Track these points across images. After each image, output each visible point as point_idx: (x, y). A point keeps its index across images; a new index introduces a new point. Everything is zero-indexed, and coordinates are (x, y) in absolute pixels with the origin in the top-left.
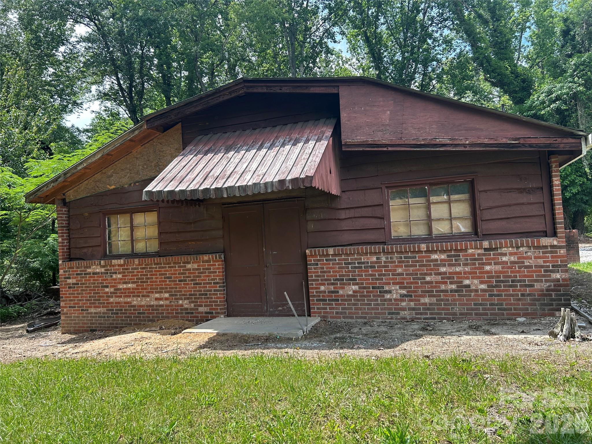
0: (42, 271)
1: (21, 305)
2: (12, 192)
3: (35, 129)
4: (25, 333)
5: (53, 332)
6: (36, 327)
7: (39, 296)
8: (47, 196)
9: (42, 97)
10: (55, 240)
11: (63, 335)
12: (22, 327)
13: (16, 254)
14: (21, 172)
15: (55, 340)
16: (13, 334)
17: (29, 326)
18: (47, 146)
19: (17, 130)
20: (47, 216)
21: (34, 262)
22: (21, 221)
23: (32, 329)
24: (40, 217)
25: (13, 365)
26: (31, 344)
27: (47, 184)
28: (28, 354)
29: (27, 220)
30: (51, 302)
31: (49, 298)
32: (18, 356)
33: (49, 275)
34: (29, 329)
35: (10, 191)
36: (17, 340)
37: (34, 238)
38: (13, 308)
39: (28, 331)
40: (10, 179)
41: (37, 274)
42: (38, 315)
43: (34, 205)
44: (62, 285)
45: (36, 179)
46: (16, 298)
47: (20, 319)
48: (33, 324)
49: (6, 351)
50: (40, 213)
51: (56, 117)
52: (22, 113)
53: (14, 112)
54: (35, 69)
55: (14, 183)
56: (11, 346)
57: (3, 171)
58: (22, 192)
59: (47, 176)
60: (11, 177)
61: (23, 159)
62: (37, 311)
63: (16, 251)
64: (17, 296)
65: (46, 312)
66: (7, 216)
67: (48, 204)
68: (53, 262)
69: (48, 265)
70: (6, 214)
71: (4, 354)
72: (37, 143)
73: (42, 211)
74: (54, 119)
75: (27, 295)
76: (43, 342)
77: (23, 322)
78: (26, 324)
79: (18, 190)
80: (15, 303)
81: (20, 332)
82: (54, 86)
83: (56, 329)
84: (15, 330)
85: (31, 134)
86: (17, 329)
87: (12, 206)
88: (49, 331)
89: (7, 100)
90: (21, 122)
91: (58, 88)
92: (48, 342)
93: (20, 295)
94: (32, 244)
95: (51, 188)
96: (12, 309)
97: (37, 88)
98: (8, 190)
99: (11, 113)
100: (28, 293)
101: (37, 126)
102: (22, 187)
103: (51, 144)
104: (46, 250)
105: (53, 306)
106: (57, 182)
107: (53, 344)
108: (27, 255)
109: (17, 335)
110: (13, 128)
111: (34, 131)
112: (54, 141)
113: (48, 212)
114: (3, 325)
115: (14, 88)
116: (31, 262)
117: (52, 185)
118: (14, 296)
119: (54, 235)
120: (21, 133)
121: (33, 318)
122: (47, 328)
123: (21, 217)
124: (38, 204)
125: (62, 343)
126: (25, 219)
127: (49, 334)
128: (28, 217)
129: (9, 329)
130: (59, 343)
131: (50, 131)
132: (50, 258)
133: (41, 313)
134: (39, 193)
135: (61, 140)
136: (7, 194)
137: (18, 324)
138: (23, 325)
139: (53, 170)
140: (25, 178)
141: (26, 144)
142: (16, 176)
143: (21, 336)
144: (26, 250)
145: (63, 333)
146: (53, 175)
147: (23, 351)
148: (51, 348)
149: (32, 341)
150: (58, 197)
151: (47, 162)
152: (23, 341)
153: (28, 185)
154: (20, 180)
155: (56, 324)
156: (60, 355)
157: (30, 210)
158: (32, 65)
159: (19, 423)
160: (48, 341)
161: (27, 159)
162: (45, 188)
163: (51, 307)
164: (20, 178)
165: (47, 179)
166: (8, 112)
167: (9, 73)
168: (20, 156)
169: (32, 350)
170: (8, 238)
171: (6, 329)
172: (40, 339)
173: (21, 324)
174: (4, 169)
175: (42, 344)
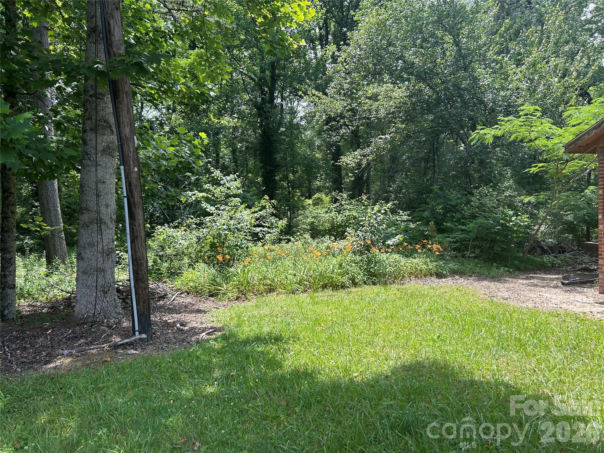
0: (576, 225)
1: (556, 257)
2: (550, 143)
3: (575, 74)
4: (560, 284)
5: (589, 290)
6: (571, 280)
7: (573, 250)
8: (587, 145)
9: (581, 39)
10: (593, 192)
11: (601, 295)
12: (557, 278)
13: (551, 206)
14: (559, 122)
15: (592, 299)
16: (547, 283)
17: (564, 278)
18: (586, 92)
19: (556, 79)
20: (585, 167)
21: (567, 215)
22: (557, 173)
23: (567, 282)
24: (577, 168)
25: (551, 314)
26: (566, 297)
27: (588, 132)
28: (564, 306)
29: (564, 172)
30: (586, 258)
31: (583, 253)
32: (555, 306)
33: (583, 230)
34: (564, 281)
35: (548, 142)
36: (553, 290)
37: (570, 190)
38: (548, 258)
39: (563, 283)
40: (549, 130)
41: (571, 227)
42: (572, 269)
43: (571, 155)
44: (601, 241)
45: (575, 127)
46: (550, 250)
47: (554, 270)
48: (567, 277)
49: (543, 299)
50: (577, 164)
51: (595, 58)
52: (560, 61)
53: (553, 61)
54: (575, 10)
55: (553, 134)
56: (547, 295)
57: (542, 124)
58: (561, 142)
59: (587, 124)
60: (550, 129)
61: (561, 109)
62: (570, 265)
63: (552, 203)
64: (551, 247)
65: (580, 267)
66: (544, 168)
67: (587, 153)
68: (588, 216)
69: (582, 219)
70: (543, 167)
71: (541, 301)
72: (576, 90)
73: (579, 162)
74: (594, 60)
75: (561, 247)
76: (579, 297)
77: (558, 274)
78: (561, 276)
79: (556, 141)
80: (550, 254)
81: (555, 282)
82: (596, 23)
83: (593, 287)
84: (550, 280)
85: (570, 80)
86: (552, 280)
87: (550, 158)
88: (585, 287)
89: (546, 50)
90: (560, 70)
91: (600, 24)
92: (585, 299)
93: (554, 247)
94: (568, 196)
95: (593, 135)
96: (546, 259)
97: (577, 30)
98: (546, 142)
99: (550, 64)
100: (562, 245)
101: (577, 71)
102: (560, 138)
103: (590, 88)
104: (581, 203)
105: (588, 263)
106: (601, 128)
107: (590, 302)
108: (561, 208)
109: (552, 285)
110: (552, 78)
111: (573, 77)
112: (594, 84)
113: (586, 163)
114: (539, 273)
115: (554, 36)
116: (564, 215)
117: (594, 132)
118: (548, 247)
119: (592, 188)
120: (560, 82)
121: (567, 272)
122: (582, 284)
123: (557, 169)
124: (576, 154)
125: (600, 303)
126: (562, 170)
127: (585, 290)
128: (564, 169)
129: (544, 278)
130: (597, 303)
131: (590, 74)
132: (585, 212)
133: (575, 268)
134: (579, 142)
135: (601, 82)
136: (545, 146)
137: (552, 275)
138: (557, 276)
139: (595, 115)
140: (564, 128)
141: (564, 93)
142: (554, 127)
143: (556, 287)
144: (563, 202)
145: (601, 293)
146: (593, 122)
147: (559, 302)
148: (588, 306)
149: (567, 294)
150: (600, 145)
151: (587, 108)
152: (559, 292)
153: (567, 134)
154: (559, 131)
155: (592, 282)
156: (599, 316)
157: (567, 161)
158: (572, 7)
159: (561, 373)
160: (584, 297)
161: (565, 108)
162: (586, 136)
163: (586, 262)
164: (558, 128)
165: (587, 127)
166: (547, 62)
167: (550, 22)
168: (558, 106)
169: (568, 303)
170: (544, 190)
171: (542, 277)
172: (576, 294)
173: (555, 275)
174: (543, 121)
175: (578, 299)
